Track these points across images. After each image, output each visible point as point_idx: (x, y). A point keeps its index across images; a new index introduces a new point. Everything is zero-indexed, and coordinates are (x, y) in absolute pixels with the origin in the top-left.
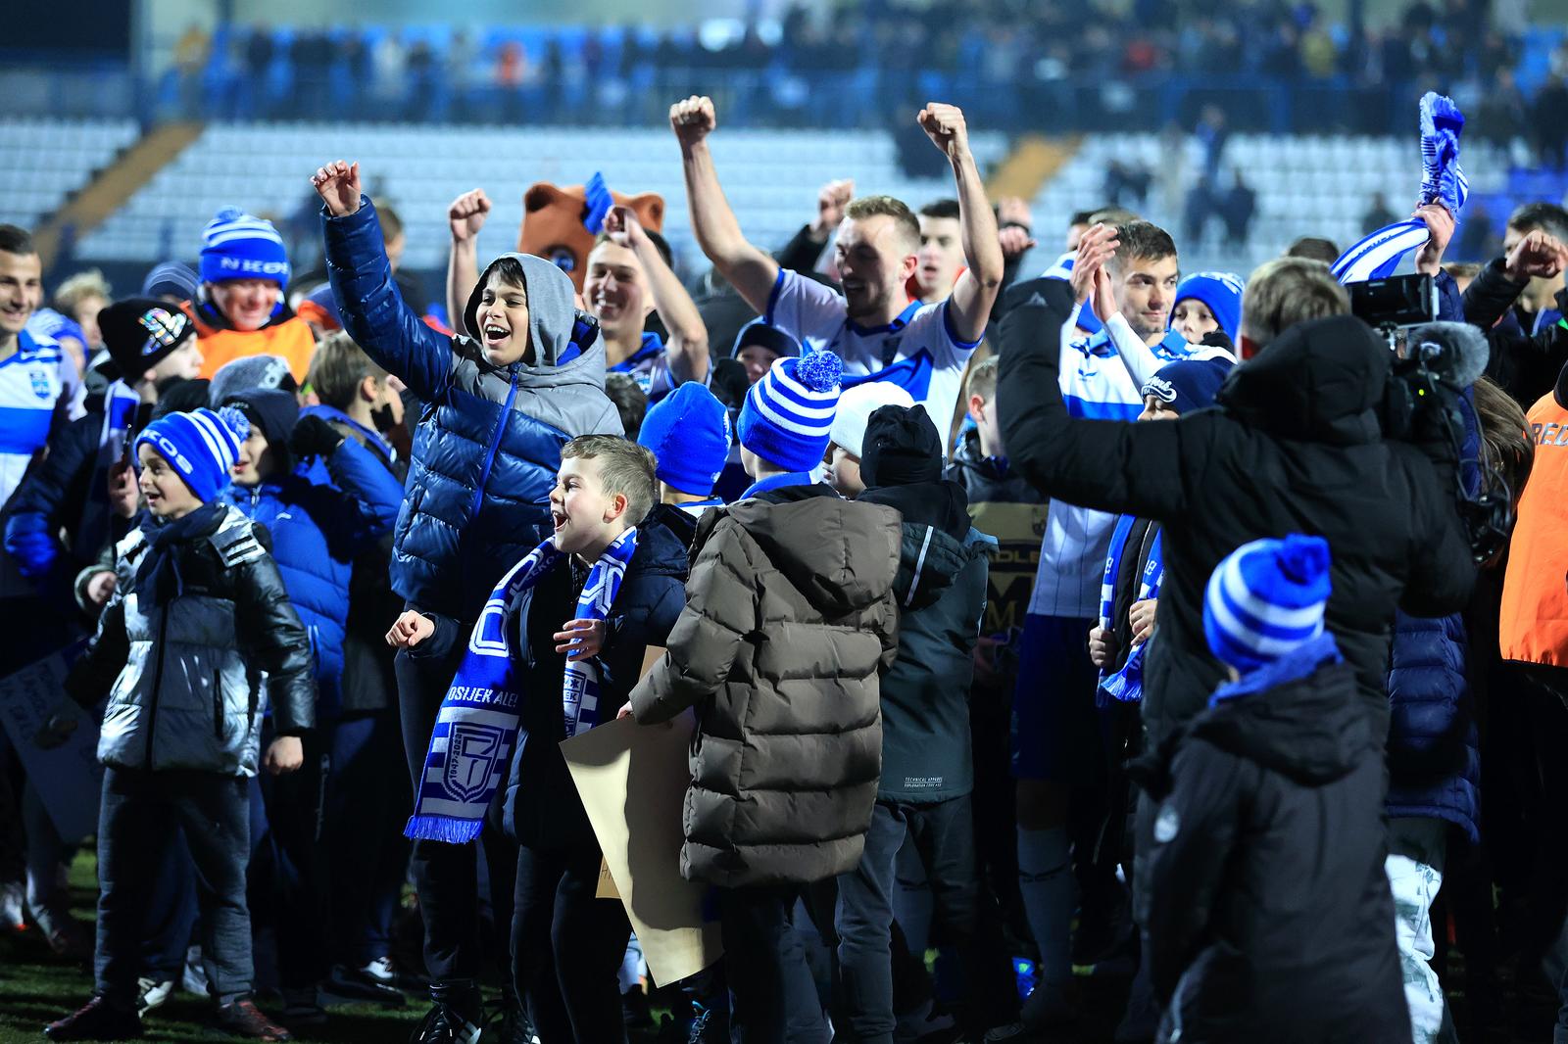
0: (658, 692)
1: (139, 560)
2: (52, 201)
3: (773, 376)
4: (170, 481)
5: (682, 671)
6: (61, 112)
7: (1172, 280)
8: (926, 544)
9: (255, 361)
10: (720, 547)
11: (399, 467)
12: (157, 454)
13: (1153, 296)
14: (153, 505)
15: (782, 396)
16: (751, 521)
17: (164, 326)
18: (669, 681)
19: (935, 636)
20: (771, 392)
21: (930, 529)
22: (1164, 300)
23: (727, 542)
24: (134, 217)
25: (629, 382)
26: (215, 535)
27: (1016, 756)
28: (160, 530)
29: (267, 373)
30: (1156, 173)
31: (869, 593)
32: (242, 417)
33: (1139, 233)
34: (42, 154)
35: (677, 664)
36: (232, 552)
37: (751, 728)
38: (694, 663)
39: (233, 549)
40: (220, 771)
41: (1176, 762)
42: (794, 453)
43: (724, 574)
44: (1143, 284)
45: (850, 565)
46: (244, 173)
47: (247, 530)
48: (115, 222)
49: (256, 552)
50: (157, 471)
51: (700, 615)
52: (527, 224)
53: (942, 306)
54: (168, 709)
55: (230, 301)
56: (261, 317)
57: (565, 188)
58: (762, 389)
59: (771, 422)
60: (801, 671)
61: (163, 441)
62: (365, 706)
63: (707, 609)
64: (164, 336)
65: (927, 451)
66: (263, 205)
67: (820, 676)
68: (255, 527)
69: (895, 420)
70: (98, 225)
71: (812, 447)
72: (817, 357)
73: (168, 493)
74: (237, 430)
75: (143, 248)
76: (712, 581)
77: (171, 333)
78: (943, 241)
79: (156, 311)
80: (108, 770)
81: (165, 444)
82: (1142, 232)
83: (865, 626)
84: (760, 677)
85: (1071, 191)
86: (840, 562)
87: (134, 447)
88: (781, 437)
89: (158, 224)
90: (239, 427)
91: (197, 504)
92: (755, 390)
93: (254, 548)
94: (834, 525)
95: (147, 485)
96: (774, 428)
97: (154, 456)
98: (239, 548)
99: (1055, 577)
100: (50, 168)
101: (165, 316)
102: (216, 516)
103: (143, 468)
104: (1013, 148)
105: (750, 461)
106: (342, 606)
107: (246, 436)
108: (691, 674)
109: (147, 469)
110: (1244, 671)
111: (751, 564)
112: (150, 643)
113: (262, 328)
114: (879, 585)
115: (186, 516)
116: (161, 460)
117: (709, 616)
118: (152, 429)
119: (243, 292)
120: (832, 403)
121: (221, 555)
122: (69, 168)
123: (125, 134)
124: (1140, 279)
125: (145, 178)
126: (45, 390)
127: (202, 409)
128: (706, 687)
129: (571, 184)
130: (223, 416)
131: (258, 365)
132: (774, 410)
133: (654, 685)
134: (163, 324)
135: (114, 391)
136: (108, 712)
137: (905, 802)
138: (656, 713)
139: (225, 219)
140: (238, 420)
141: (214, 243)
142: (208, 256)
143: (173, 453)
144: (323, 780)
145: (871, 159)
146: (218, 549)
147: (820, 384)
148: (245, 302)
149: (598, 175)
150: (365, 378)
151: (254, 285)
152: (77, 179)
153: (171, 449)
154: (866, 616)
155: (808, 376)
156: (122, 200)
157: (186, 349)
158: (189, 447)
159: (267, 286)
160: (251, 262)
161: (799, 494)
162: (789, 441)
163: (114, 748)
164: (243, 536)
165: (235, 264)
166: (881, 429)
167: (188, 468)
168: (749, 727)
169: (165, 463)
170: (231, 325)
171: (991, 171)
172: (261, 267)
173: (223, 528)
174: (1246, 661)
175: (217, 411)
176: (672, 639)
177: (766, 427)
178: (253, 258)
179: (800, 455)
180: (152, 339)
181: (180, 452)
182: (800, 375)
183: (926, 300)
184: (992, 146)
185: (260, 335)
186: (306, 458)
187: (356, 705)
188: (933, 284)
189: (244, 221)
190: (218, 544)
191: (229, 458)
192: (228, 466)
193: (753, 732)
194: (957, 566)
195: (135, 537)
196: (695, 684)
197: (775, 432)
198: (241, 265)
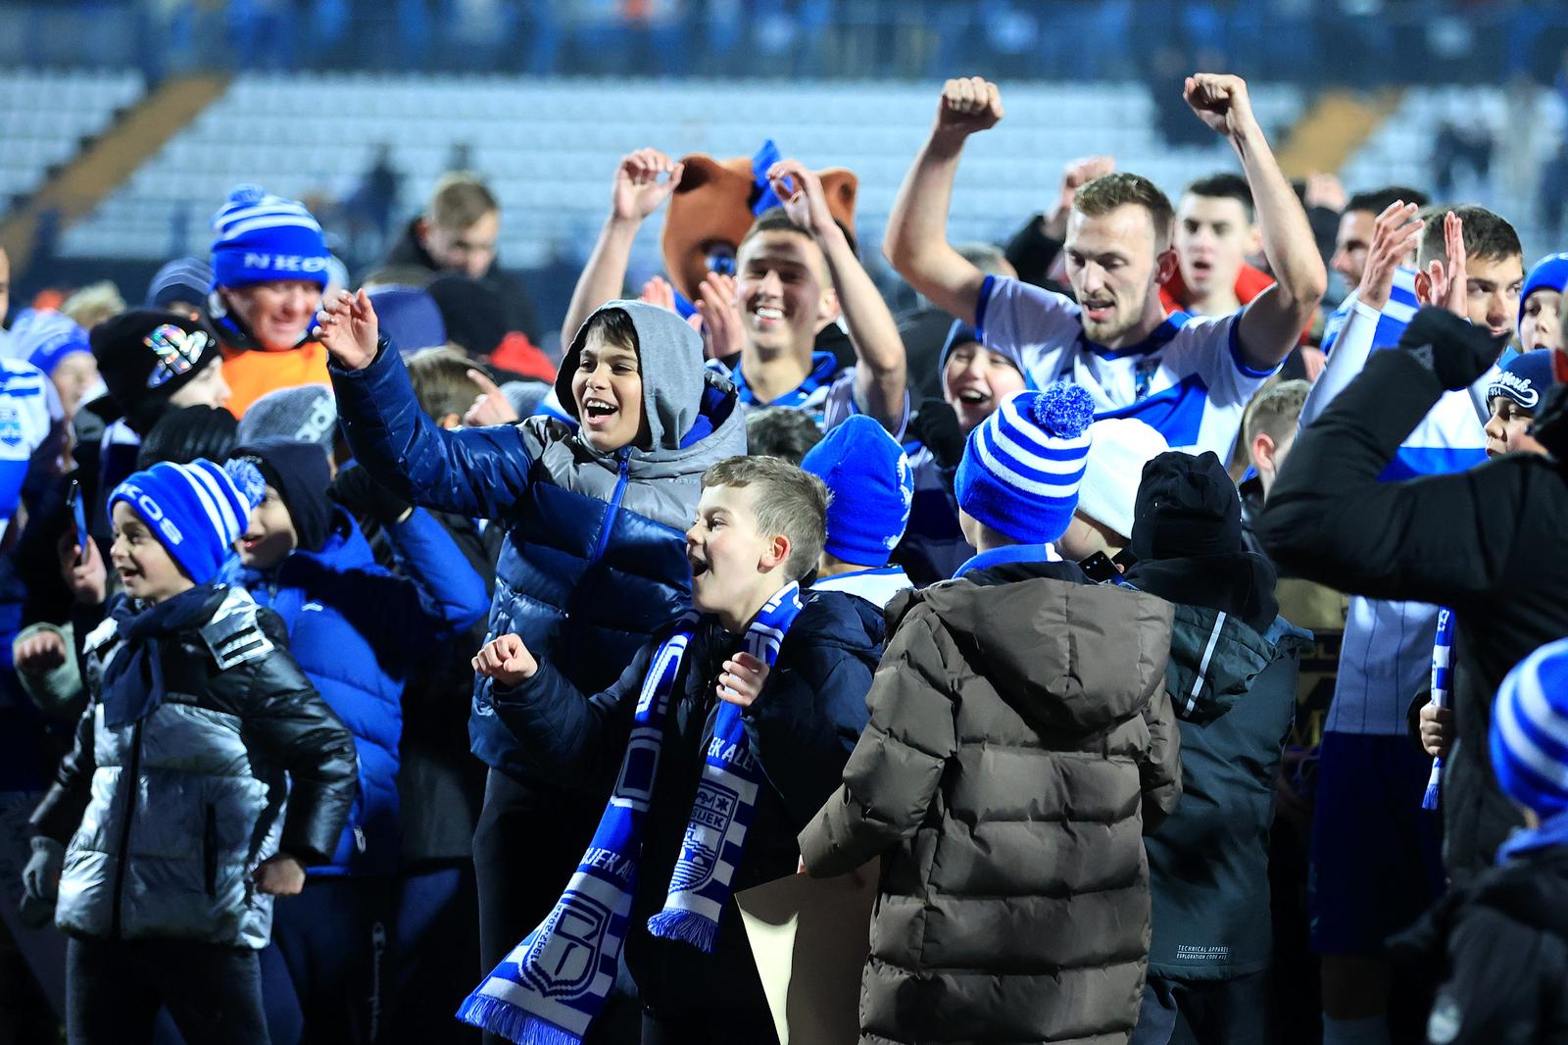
0: (834, 835)
1: (110, 657)
2: (27, 179)
3: (1002, 417)
4: (152, 553)
5: (865, 809)
6: (39, 60)
7: (1516, 286)
8: (1215, 636)
9: (299, 394)
10: (907, 644)
11: (494, 535)
12: (136, 517)
13: (1492, 307)
14: (129, 584)
15: (1013, 444)
16: (948, 608)
17: (177, 348)
18: (847, 823)
19: (1225, 761)
20: (999, 438)
21: (1222, 616)
22: (1507, 314)
23: (918, 637)
24: (139, 200)
25: (801, 419)
26: (207, 627)
27: (1314, 922)
28: (135, 619)
29: (314, 410)
30: (1500, 139)
31: (1106, 710)
32: (255, 474)
33: (1473, 223)
34: (15, 116)
35: (857, 800)
36: (229, 649)
37: (938, 887)
38: (879, 801)
39: (230, 645)
40: (215, 940)
41: (1455, 938)
42: (1025, 518)
43: (914, 680)
44: (1480, 291)
45: (1076, 671)
46: (283, 140)
47: (250, 619)
48: (112, 207)
49: (262, 647)
50: (135, 540)
51: (883, 736)
52: (674, 208)
53: (1229, 322)
54: (140, 857)
55: (257, 309)
56: (295, 332)
57: (724, 161)
58: (988, 433)
59: (997, 478)
60: (1009, 809)
61: (144, 499)
62: (443, 853)
63: (894, 729)
64: (177, 361)
65: (1220, 512)
66: (308, 184)
67: (1038, 818)
68: (260, 615)
69: (1177, 471)
70: (89, 211)
71: (1050, 511)
72: (1061, 391)
73: (149, 569)
74: (247, 490)
75: (149, 241)
76: (900, 687)
77: (186, 357)
78: (1219, 228)
79: (165, 329)
80: (71, 942)
81: (147, 504)
82: (1477, 221)
83: (1115, 752)
84: (952, 817)
85: (1388, 163)
86: (1061, 667)
87: (108, 507)
88: (1012, 498)
89: (169, 210)
90: (251, 487)
91: (187, 585)
92: (979, 434)
93: (259, 643)
94: (1057, 617)
95: (121, 558)
96: (1002, 486)
97: (131, 519)
98: (237, 644)
99: (1360, 680)
100: (25, 135)
101: (178, 335)
102: (209, 601)
103: (118, 535)
104: (1310, 107)
105: (971, 529)
106: (392, 726)
107: (260, 499)
108: (876, 814)
109: (123, 537)
110: (1545, 814)
111: (945, 666)
112: (119, 769)
113: (299, 346)
114: (1120, 699)
115: (170, 600)
116: (142, 525)
117: (897, 738)
118: (132, 483)
119: (274, 298)
120: (1080, 453)
121: (215, 654)
122: (52, 136)
123: (126, 89)
124: (1476, 285)
125: (152, 149)
126: (15, 434)
127: (201, 460)
128: (896, 831)
129: (732, 156)
130: (230, 471)
131: (303, 399)
132: (1002, 461)
133: (829, 827)
134: (178, 345)
135: (111, 436)
136: (67, 860)
137: (1177, 979)
138: (835, 862)
139: (243, 202)
140: (249, 477)
141: (231, 235)
142: (223, 253)
143: (157, 515)
144: (377, 959)
145: (1120, 121)
146: (210, 645)
147: (1064, 428)
148: (278, 313)
149: (769, 144)
150: (446, 415)
151: (289, 287)
152: (61, 149)
153: (154, 511)
154: (1118, 737)
155: (1048, 417)
156: (121, 178)
157: (207, 378)
158: (179, 510)
159: (306, 289)
160: (286, 258)
161: (1022, 573)
162: (1022, 503)
163: (72, 909)
164: (244, 627)
165: (265, 262)
166: (1159, 484)
167: (175, 537)
168: (935, 884)
169: (144, 529)
170: (260, 345)
171: (1280, 136)
172: (299, 264)
173: (218, 617)
174: (1548, 800)
175: (222, 464)
176: (848, 769)
177: (991, 485)
178: (288, 252)
179: (1038, 524)
180: (161, 365)
181: (166, 515)
182: (1038, 415)
183: (1195, 308)
184: (1283, 102)
185: (296, 355)
186: (339, 530)
187: (432, 851)
188: (1206, 286)
189: (269, 203)
190: (211, 637)
191: (234, 527)
192: (233, 538)
193: (940, 890)
194: (1254, 665)
195: (107, 628)
196: (880, 827)
197: (1004, 493)
198: (272, 263)
